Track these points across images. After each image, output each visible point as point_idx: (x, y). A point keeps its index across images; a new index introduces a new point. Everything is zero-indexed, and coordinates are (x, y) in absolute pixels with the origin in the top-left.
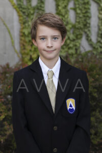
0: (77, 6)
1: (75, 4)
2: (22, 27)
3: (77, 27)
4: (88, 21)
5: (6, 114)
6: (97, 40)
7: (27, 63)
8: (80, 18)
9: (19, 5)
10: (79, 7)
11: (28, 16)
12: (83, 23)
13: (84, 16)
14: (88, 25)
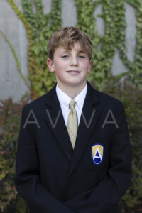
0: (107, 12)
1: (103, 10)
2: (30, 44)
3: (107, 40)
4: (122, 33)
5: (7, 172)
6: (135, 57)
7: (38, 92)
8: (111, 28)
9: (25, 13)
10: (109, 14)
11: (39, 28)
12: (114, 35)
13: (116, 26)
14: (122, 38)
